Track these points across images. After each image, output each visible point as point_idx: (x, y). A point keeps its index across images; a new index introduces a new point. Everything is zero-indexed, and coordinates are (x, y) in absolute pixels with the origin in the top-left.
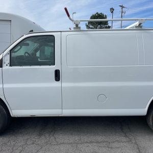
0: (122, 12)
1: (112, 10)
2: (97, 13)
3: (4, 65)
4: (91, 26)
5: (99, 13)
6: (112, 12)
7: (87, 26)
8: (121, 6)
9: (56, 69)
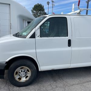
0: (53, 5)
1: (48, 3)
2: (38, 4)
3: (36, 37)
4: (35, 12)
5: (39, 4)
6: (48, 4)
7: (32, 11)
8: (52, 1)
9: (69, 39)
